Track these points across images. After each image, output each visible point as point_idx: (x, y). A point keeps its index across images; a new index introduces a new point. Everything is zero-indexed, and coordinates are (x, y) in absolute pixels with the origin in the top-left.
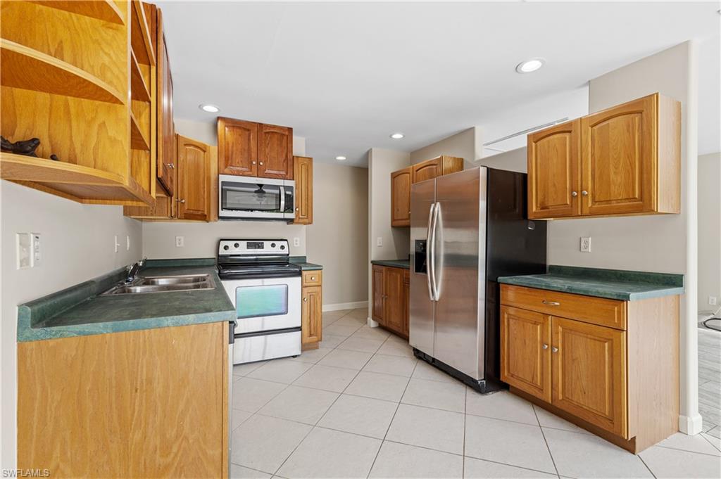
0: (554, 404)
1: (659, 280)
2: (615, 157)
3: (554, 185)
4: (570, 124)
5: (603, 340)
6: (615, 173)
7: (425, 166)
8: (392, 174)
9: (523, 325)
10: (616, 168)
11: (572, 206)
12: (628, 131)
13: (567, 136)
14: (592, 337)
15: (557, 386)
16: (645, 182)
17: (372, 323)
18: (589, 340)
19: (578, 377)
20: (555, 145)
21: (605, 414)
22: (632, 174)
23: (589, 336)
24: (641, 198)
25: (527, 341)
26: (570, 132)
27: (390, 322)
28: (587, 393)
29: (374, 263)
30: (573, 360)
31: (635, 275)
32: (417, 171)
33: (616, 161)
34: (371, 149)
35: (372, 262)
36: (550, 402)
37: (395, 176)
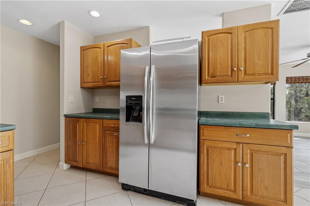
0: (245, 199)
1: (259, 116)
2: (258, 50)
3: (221, 64)
4: (231, 28)
5: (279, 154)
6: (258, 59)
7: (118, 44)
8: (81, 48)
9: (220, 152)
10: (259, 56)
11: (232, 76)
12: (266, 37)
13: (229, 35)
14: (271, 153)
15: (247, 187)
16: (275, 65)
17: (65, 166)
18: (270, 156)
19: (262, 180)
20: (222, 40)
21: (281, 199)
22: (268, 60)
23: (269, 153)
24: (272, 74)
25: (223, 162)
26: (231, 33)
27: (88, 163)
28: (268, 188)
29: (66, 116)
30: (259, 170)
31: (248, 114)
32: (108, 47)
33: (258, 53)
34: (63, 22)
35: (65, 116)
36: (241, 199)
37: (83, 49)
